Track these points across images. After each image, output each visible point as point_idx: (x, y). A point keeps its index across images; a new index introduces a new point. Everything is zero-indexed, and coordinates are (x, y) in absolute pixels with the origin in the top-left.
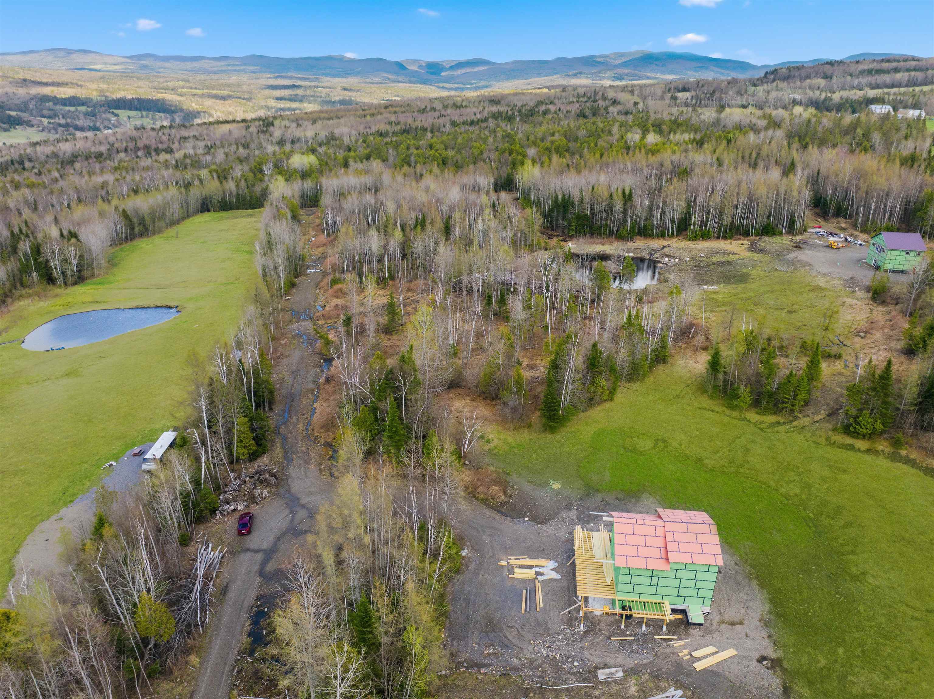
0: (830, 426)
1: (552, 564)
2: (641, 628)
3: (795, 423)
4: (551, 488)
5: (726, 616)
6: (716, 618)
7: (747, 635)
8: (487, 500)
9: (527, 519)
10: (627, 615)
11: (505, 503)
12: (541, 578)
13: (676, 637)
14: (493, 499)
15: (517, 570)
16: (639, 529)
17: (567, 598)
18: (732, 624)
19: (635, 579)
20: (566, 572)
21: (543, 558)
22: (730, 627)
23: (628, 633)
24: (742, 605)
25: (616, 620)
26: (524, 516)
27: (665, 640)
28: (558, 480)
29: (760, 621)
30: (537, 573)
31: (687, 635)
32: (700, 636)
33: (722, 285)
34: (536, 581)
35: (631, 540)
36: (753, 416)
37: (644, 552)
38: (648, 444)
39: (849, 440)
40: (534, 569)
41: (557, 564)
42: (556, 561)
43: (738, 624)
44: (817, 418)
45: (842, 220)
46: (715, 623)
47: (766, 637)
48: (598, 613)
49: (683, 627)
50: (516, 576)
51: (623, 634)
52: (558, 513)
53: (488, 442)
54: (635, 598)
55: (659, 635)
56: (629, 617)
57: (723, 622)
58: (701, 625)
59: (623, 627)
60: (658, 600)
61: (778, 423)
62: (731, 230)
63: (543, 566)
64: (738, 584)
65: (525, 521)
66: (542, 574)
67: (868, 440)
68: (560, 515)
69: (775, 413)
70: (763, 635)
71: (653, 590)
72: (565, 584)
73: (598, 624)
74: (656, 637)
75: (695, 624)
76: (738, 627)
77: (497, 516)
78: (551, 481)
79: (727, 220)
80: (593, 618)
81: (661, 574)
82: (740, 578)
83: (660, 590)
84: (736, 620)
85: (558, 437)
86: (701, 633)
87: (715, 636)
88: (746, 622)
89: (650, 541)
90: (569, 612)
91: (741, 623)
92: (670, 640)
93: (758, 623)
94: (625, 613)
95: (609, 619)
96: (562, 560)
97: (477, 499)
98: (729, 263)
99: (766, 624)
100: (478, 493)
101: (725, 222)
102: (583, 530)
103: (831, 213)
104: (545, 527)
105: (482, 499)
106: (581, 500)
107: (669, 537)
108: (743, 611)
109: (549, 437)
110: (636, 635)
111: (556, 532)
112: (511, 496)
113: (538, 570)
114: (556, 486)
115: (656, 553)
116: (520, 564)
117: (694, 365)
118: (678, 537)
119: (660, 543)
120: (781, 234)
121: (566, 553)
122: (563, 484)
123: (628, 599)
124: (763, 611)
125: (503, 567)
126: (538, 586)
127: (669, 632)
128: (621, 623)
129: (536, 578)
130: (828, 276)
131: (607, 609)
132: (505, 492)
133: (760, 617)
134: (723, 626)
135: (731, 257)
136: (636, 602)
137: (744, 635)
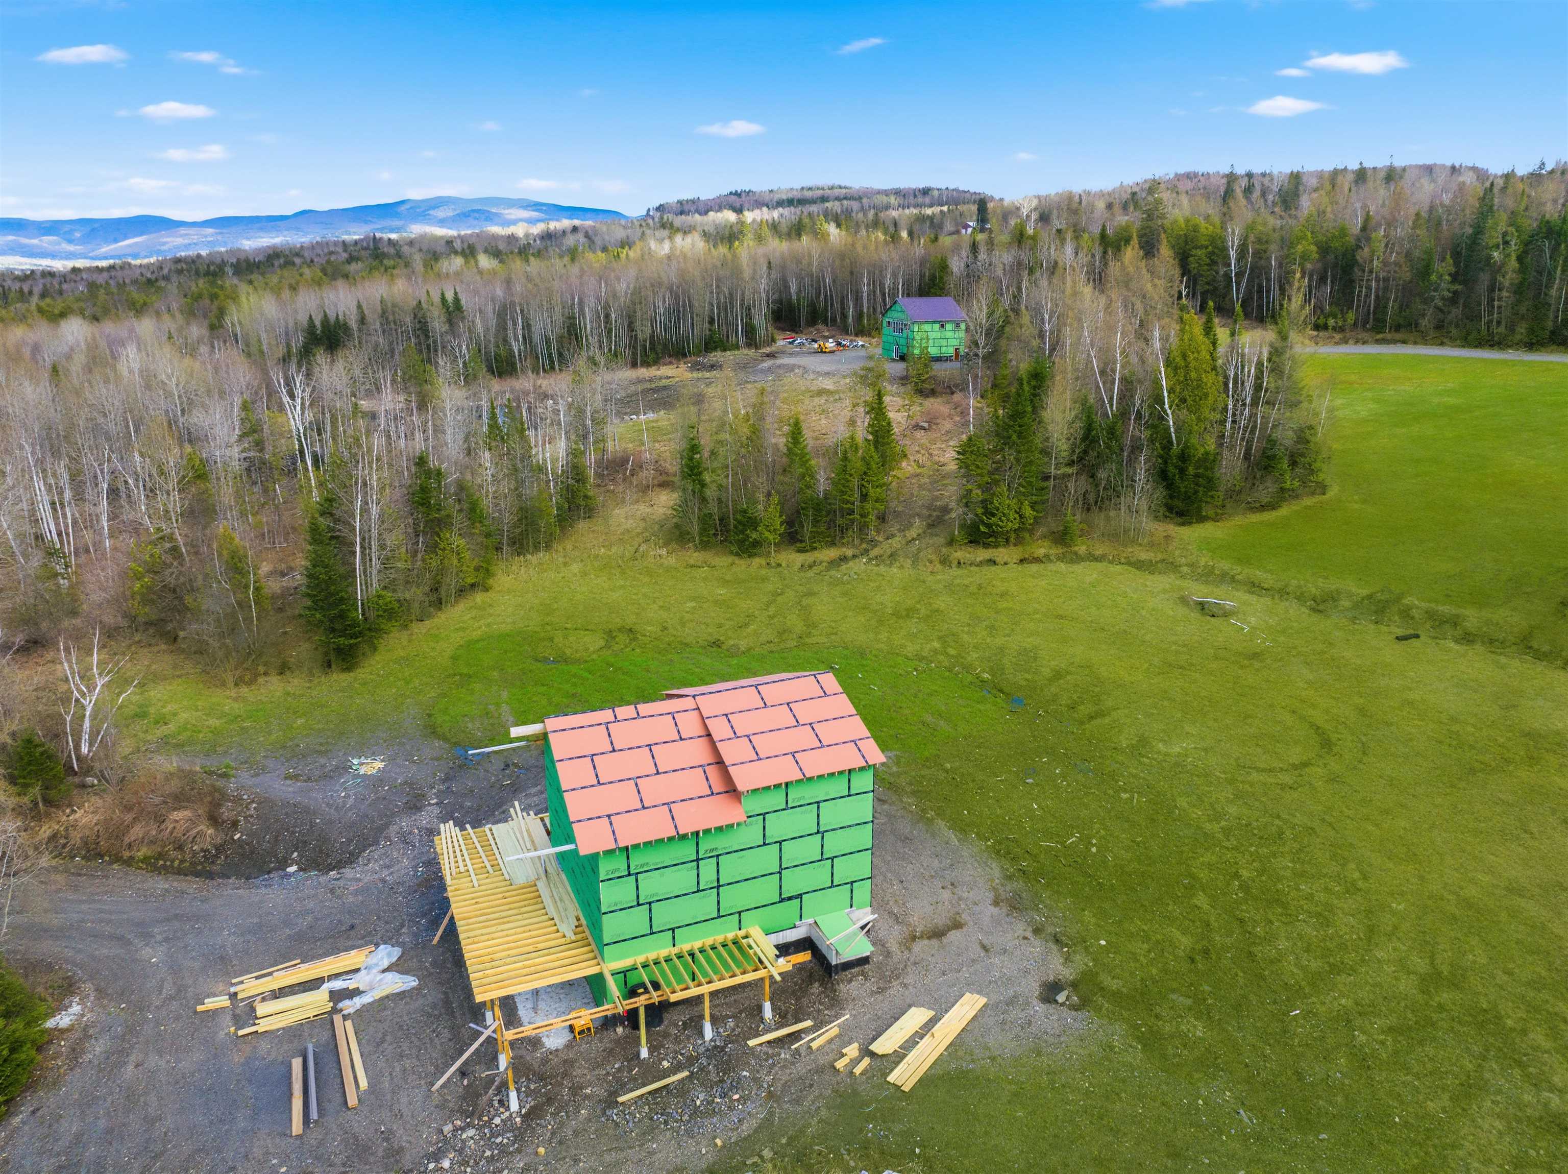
0: (941, 540)
1: (386, 954)
2: (701, 1034)
3: (874, 552)
4: (359, 776)
5: (914, 919)
6: (893, 936)
7: (985, 948)
8: (160, 856)
9: (292, 869)
10: (649, 1008)
11: (220, 849)
12: (350, 1006)
13: (808, 1023)
14: (180, 848)
15: (262, 1009)
16: (624, 734)
17: (446, 1034)
18: (938, 934)
19: (651, 885)
20: (434, 964)
21: (353, 948)
22: (935, 942)
23: (666, 1064)
24: (938, 883)
25: (617, 1042)
26: (283, 864)
27: (779, 1041)
28: (373, 754)
29: (996, 903)
30: (337, 996)
31: (836, 1004)
32: (873, 993)
33: (662, 412)
34: (337, 1019)
35: (609, 767)
36: (792, 558)
37: (654, 789)
38: (594, 642)
39: (982, 554)
40: (327, 986)
41: (397, 952)
42: (398, 944)
43: (949, 929)
44: (913, 533)
45: (820, 326)
46: (893, 946)
47: (1029, 934)
48: (555, 1041)
49: (816, 988)
50: (263, 1026)
51: (651, 1072)
52: (386, 826)
53: (162, 721)
54: (660, 948)
55: (757, 1035)
56: (657, 1012)
57: (914, 938)
58: (864, 961)
59: (644, 1053)
60: (727, 932)
61: (844, 559)
62: (653, 348)
63: (357, 970)
64: (906, 840)
65: (290, 875)
66: (355, 993)
67: (1015, 545)
68: (393, 829)
69: (833, 544)
70: (1020, 932)
71: (706, 905)
72: (433, 995)
73: (565, 1074)
74: (752, 1043)
75: (847, 966)
76: (954, 936)
77: (192, 885)
78: (355, 761)
79: (644, 332)
80: (545, 1061)
81: (721, 843)
82: (904, 826)
83: (732, 898)
84: (941, 921)
85: (362, 673)
86: (871, 986)
87: (909, 980)
88: (965, 917)
89: (667, 757)
90: (462, 1073)
91: (957, 925)
92: (795, 1037)
93: (995, 910)
94: (641, 1001)
95: (597, 1045)
96: (416, 935)
97: (129, 862)
98: (665, 388)
99: (1015, 906)
100: (130, 846)
101: (640, 336)
102: (463, 829)
103: (803, 322)
104: (348, 872)
105: (145, 860)
106: (447, 779)
107: (719, 729)
108: (946, 895)
109: (339, 678)
110: (691, 1060)
111: (385, 872)
112: (235, 824)
113: (338, 984)
114: (371, 766)
115: (695, 783)
116: (276, 986)
117: (649, 510)
118: (743, 724)
119: (698, 752)
120: (737, 347)
121: (424, 915)
122: (391, 760)
123: (640, 959)
124: (992, 880)
125: (214, 1013)
126: (346, 1031)
127: (783, 1018)
128: (638, 1043)
129: (335, 1010)
130: (834, 375)
131: (585, 1017)
132: (214, 820)
133: (991, 895)
134: (918, 947)
135: (664, 382)
136: (668, 960)
137: (979, 949)
